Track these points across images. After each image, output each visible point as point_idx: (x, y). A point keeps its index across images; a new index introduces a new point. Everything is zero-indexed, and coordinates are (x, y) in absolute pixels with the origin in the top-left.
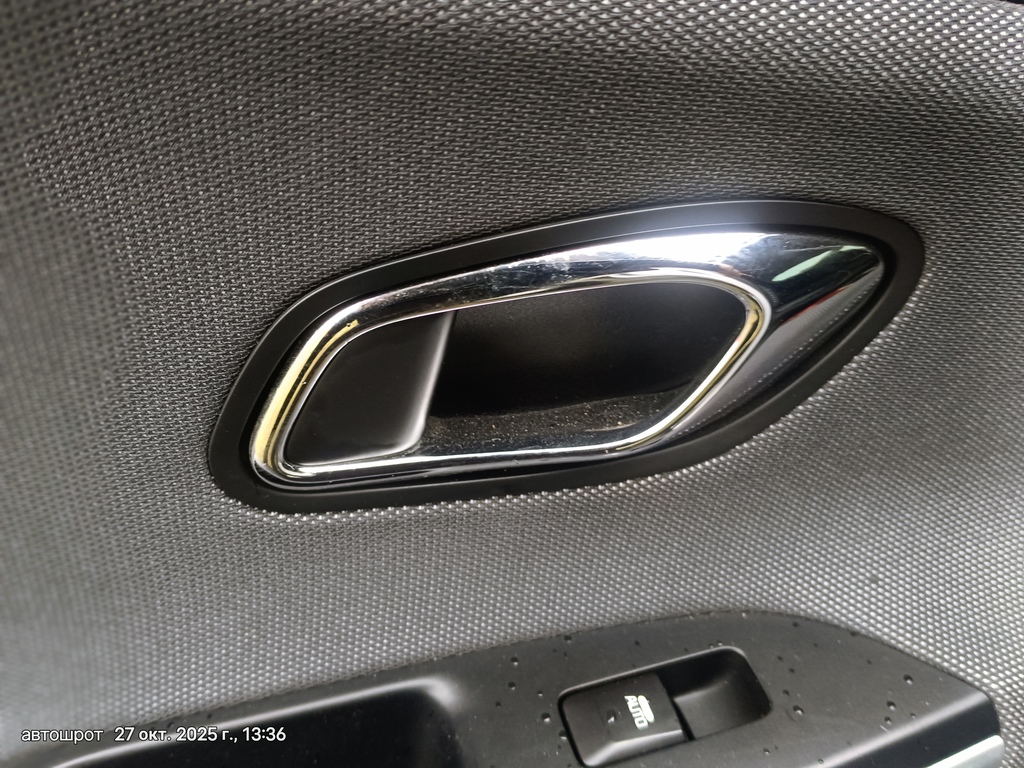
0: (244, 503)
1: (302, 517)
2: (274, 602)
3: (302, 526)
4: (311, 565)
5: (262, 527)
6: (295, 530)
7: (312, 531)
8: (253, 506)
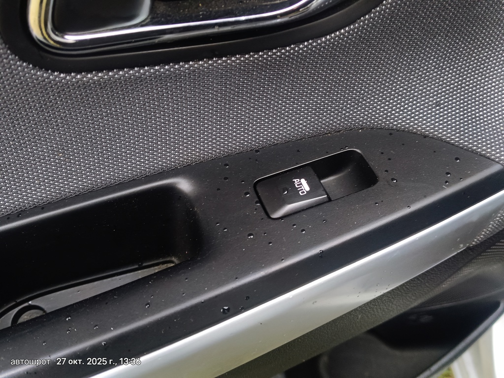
0: (35, 66)
1: (76, 75)
2: (70, 136)
3: (78, 82)
4: (90, 110)
5: (50, 83)
6: (73, 85)
7: (85, 86)
8: (41, 68)
